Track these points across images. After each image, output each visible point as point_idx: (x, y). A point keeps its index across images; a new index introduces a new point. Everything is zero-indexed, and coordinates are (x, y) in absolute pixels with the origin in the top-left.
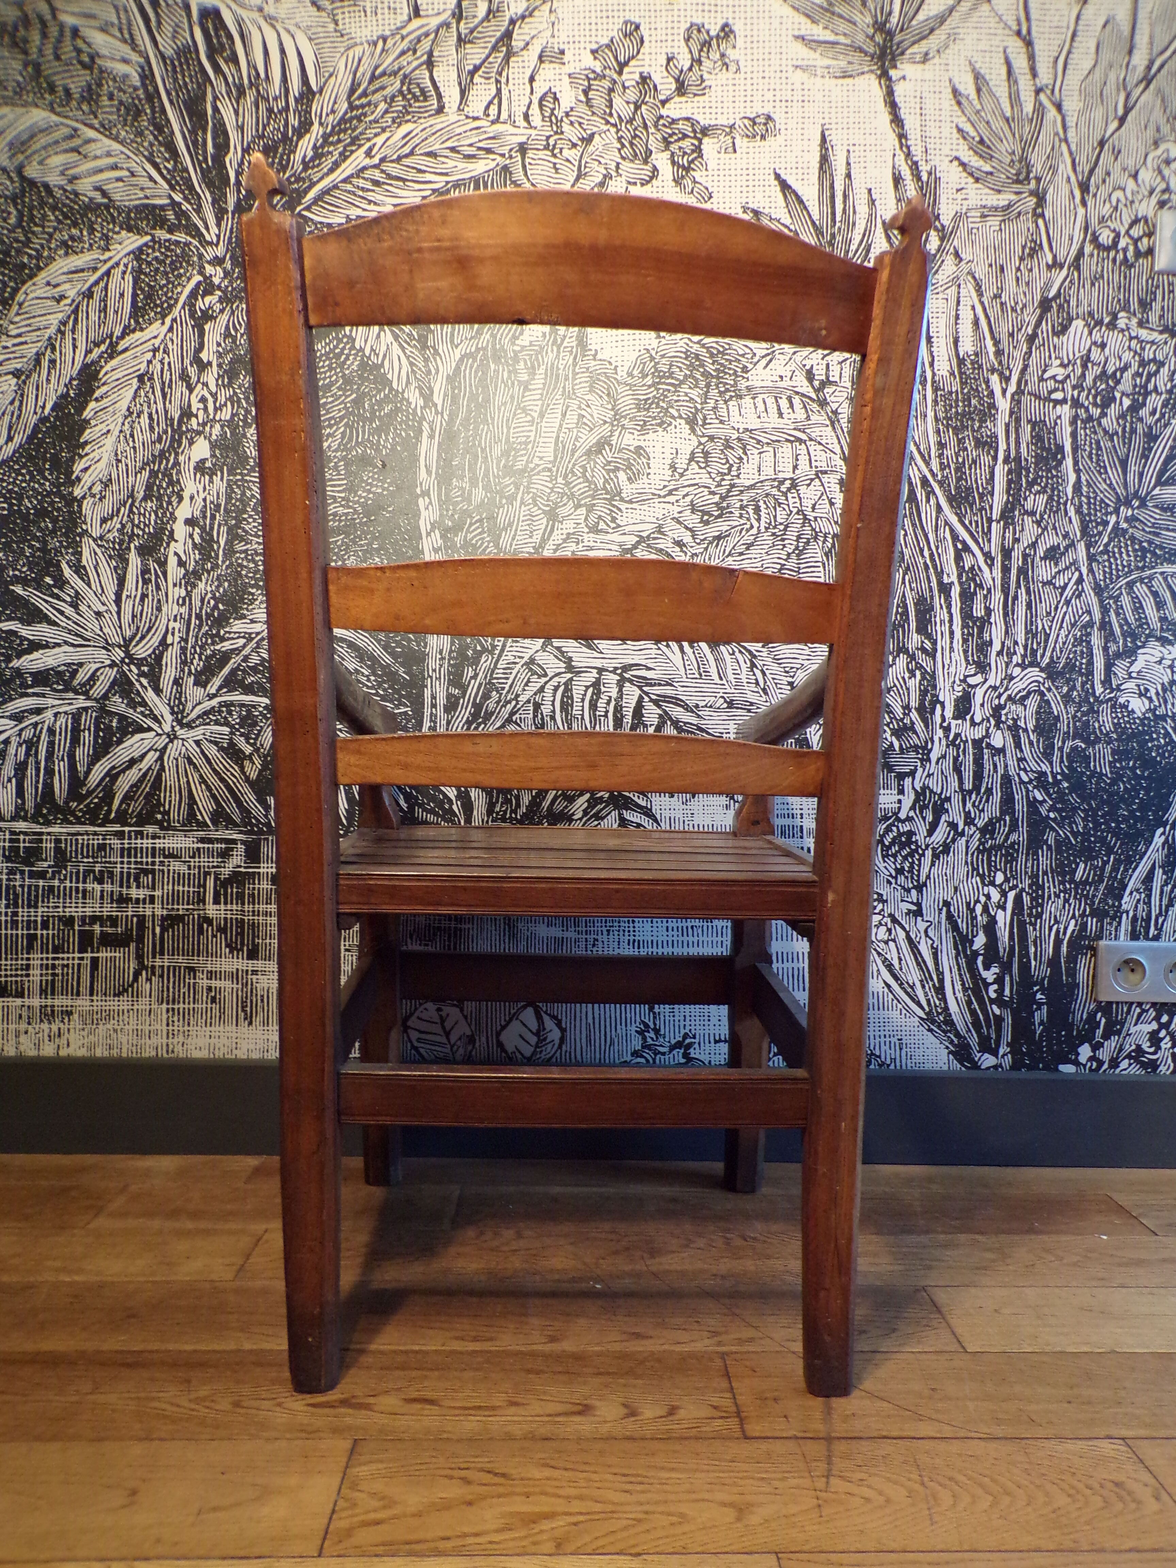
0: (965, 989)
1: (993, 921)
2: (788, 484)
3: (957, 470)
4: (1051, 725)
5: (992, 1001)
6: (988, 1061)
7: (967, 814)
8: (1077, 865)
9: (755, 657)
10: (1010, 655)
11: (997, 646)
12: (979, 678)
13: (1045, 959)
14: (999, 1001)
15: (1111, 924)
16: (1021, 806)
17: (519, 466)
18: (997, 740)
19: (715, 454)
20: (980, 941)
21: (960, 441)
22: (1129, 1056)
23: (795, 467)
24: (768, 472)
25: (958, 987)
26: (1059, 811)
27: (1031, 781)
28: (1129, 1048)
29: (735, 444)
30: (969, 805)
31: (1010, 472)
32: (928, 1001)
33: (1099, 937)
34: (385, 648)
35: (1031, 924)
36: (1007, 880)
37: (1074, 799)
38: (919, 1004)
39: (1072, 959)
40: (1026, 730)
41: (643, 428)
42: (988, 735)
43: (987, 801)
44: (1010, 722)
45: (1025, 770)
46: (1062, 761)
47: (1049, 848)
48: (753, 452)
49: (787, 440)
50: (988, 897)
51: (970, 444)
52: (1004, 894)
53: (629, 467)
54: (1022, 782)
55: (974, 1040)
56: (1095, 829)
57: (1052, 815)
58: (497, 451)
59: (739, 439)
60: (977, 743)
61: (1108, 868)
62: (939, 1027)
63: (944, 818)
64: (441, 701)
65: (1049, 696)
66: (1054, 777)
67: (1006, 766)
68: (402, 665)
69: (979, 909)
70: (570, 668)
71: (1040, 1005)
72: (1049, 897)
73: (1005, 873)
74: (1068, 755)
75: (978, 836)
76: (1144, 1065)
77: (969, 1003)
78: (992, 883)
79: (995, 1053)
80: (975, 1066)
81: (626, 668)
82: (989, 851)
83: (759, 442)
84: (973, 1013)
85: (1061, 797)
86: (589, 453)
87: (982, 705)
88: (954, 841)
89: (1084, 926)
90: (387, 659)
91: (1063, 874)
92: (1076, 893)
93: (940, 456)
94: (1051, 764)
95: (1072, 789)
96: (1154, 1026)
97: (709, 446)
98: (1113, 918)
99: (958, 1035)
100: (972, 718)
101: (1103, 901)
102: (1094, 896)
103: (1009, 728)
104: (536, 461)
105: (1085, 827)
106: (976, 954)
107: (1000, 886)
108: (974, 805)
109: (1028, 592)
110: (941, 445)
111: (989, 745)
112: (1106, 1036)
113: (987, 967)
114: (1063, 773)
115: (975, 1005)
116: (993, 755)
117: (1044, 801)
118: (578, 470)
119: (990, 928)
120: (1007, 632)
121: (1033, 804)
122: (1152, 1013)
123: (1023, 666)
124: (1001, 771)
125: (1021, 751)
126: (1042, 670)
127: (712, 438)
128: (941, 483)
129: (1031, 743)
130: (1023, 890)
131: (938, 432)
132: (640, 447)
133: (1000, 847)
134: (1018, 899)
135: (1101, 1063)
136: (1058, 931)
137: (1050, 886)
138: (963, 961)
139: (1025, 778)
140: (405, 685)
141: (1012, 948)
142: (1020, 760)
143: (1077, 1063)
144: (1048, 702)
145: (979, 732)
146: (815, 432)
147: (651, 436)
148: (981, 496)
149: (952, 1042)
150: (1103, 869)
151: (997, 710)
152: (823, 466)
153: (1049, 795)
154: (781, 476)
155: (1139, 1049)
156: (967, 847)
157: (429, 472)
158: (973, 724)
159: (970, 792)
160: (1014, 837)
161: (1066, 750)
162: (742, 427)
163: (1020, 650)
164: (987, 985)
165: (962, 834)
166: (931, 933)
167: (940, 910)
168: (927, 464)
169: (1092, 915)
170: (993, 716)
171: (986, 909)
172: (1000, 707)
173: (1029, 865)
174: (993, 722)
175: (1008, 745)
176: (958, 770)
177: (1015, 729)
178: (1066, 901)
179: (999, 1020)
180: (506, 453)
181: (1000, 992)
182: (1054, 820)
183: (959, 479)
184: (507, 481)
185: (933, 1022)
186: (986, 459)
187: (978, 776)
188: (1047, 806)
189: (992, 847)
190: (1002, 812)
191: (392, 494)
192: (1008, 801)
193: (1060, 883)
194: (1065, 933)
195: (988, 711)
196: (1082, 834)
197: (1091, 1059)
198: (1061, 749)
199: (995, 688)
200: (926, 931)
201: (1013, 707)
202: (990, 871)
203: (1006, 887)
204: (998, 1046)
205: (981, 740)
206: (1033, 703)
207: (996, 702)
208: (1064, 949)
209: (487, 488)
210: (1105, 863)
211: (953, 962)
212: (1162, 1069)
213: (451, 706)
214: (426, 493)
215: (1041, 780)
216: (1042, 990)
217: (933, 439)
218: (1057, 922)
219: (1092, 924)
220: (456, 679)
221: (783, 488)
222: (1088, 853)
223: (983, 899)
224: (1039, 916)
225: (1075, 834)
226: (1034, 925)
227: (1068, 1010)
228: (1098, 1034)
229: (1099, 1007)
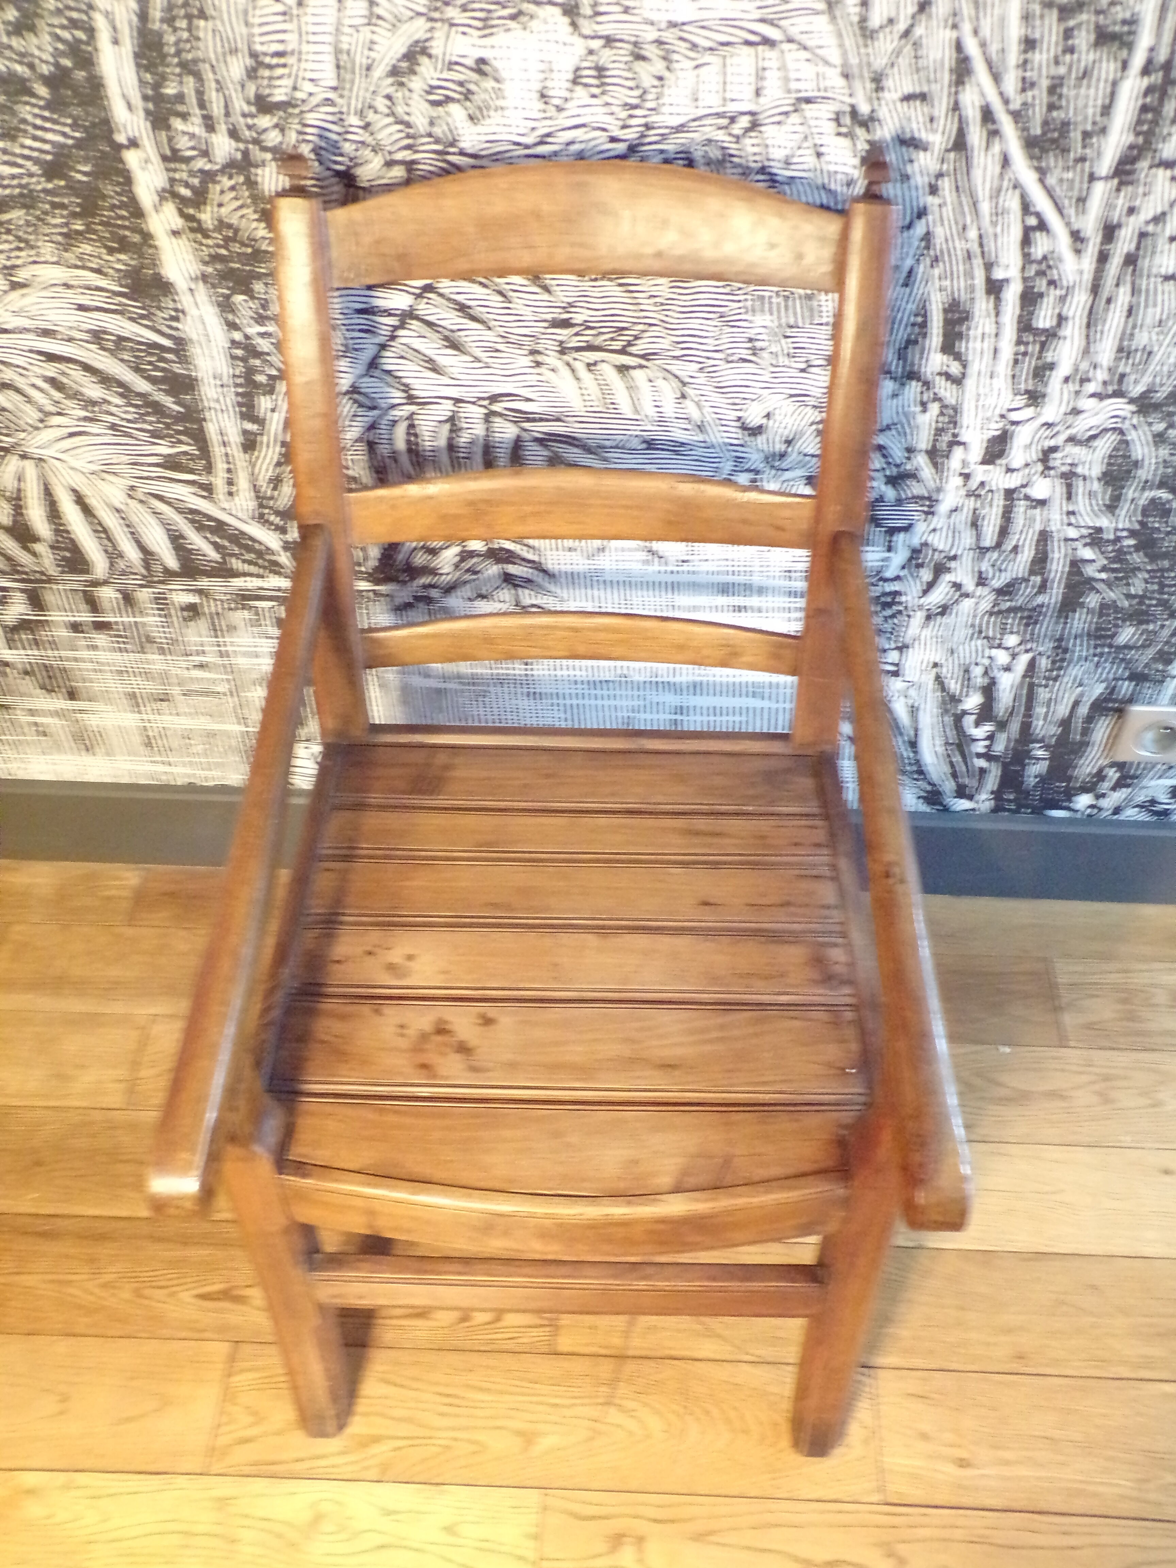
0: (947, 744)
1: (993, 683)
2: (744, 122)
3: (1052, 90)
4: (1128, 472)
5: (977, 755)
6: (963, 804)
7: (981, 576)
9: (684, 384)
10: (1084, 380)
11: (1064, 369)
12: (1029, 412)
13: (1057, 718)
14: (988, 756)
15: (1152, 688)
16: (1058, 566)
17: (279, 95)
18: (1041, 488)
19: (617, 71)
20: (973, 701)
21: (1068, 34)
22: (1139, 806)
23: (758, 93)
24: (711, 101)
25: (939, 742)
26: (1113, 572)
27: (1081, 538)
28: (1141, 798)
29: (651, 51)
30: (986, 566)
31: (1149, 91)
33: (1132, 700)
34: (137, 370)
35: (1046, 686)
36: (1023, 642)
37: (1137, 558)
39: (1090, 719)
40: (1087, 478)
41: (486, 25)
42: (1027, 484)
43: (1013, 559)
44: (1065, 469)
45: (1076, 526)
46: (1132, 514)
47: (1090, 611)
48: (683, 64)
49: (748, 43)
50: (993, 660)
51: (1083, 39)
52: (1014, 656)
53: (468, 95)
54: (1068, 539)
55: (949, 786)
56: (1160, 592)
57: (1102, 576)
58: (236, 68)
59: (659, 42)
60: (1010, 494)
63: (946, 578)
64: (235, 438)
65: (1132, 436)
66: (1116, 532)
67: (1048, 520)
68: (168, 392)
69: (977, 671)
70: (411, 399)
71: (1037, 761)
72: (1078, 661)
73: (1022, 637)
74: (1145, 509)
75: (992, 596)
76: (1154, 814)
77: (950, 756)
78: (1002, 646)
79: (972, 798)
80: (946, 809)
81: (494, 398)
82: (1005, 613)
83: (694, 46)
84: (953, 766)
85: (1120, 556)
86: (394, 72)
87: (1027, 447)
88: (957, 602)
89: (1115, 690)
90: (143, 386)
91: (1103, 638)
92: (1116, 657)
93: (1024, 65)
94: (1116, 517)
95: (1137, 548)
97: (606, 57)
98: (1157, 683)
99: (929, 783)
100: (1008, 465)
101: (1151, 665)
102: (1138, 660)
103: (1062, 476)
104: (308, 87)
105: (1146, 589)
106: (964, 713)
107: (1012, 649)
108: (993, 564)
109: (1135, 291)
110: (1029, 44)
111: (1026, 497)
112: (1114, 788)
113: (977, 724)
114: (1131, 531)
115: (956, 757)
116: (1030, 508)
117: (1096, 560)
118: (381, 104)
119: (989, 690)
120: (1086, 351)
121: (1076, 565)
123: (1099, 396)
124: (1039, 526)
125: (1075, 502)
126: (1132, 401)
127: (609, 41)
128: (1016, 116)
129: (1092, 494)
130: (1042, 653)
131: (1027, 17)
132: (482, 61)
133: (1021, 609)
134: (1032, 665)
135: (1100, 810)
136: (1079, 695)
137: (1080, 649)
138: (948, 719)
139: (1074, 535)
140: (179, 418)
141: (1014, 709)
142: (1070, 514)
143: (1070, 809)
144: (1130, 444)
145: (1013, 481)
146: (796, 26)
147: (500, 38)
148: (1086, 135)
149: (921, 789)
151: (1047, 454)
152: (808, 89)
153: (1103, 553)
154: (733, 107)
155: (1153, 801)
156: (976, 609)
157: (130, 107)
158: (1009, 470)
159: (990, 550)
160: (1040, 599)
161: (1143, 501)
162: (662, 18)
163: (1101, 375)
164: (973, 741)
165: (971, 595)
167: (927, 672)
168: (997, 78)
169: (1130, 679)
170: (1041, 461)
171: (987, 671)
172: (1054, 449)
173: (1058, 628)
174: (1038, 468)
175: (1056, 496)
176: (975, 524)
177: (1069, 477)
178: (1100, 664)
179: (982, 771)
180: (252, 73)
181: (990, 748)
182: (1105, 582)
183: (1051, 107)
184: (265, 121)
186: (1108, 68)
187: (1004, 532)
188: (1097, 566)
189: (1010, 610)
190: (1032, 572)
191: (80, 144)
192: (1040, 561)
193: (1096, 647)
194: (1088, 696)
195: (1034, 454)
196: (1140, 598)
197: (1090, 807)
198: (1135, 501)
199: (1049, 425)
200: (903, 692)
201: (1075, 449)
202: (1002, 633)
203: (1019, 650)
204: (978, 791)
205: (1016, 491)
206: (1105, 445)
207: (1051, 442)
208: (1084, 711)
209: (234, 134)
211: (936, 721)
213: (250, 444)
214: (133, 143)
215: (1095, 538)
216: (1046, 747)
217: (1015, 31)
218: (1082, 684)
219: (1126, 688)
220: (248, 412)
221: (737, 129)
222: (1139, 617)
223: (985, 662)
224: (1060, 678)
226: (1049, 687)
227: (1072, 766)
228: (1105, 786)
229: (1113, 765)
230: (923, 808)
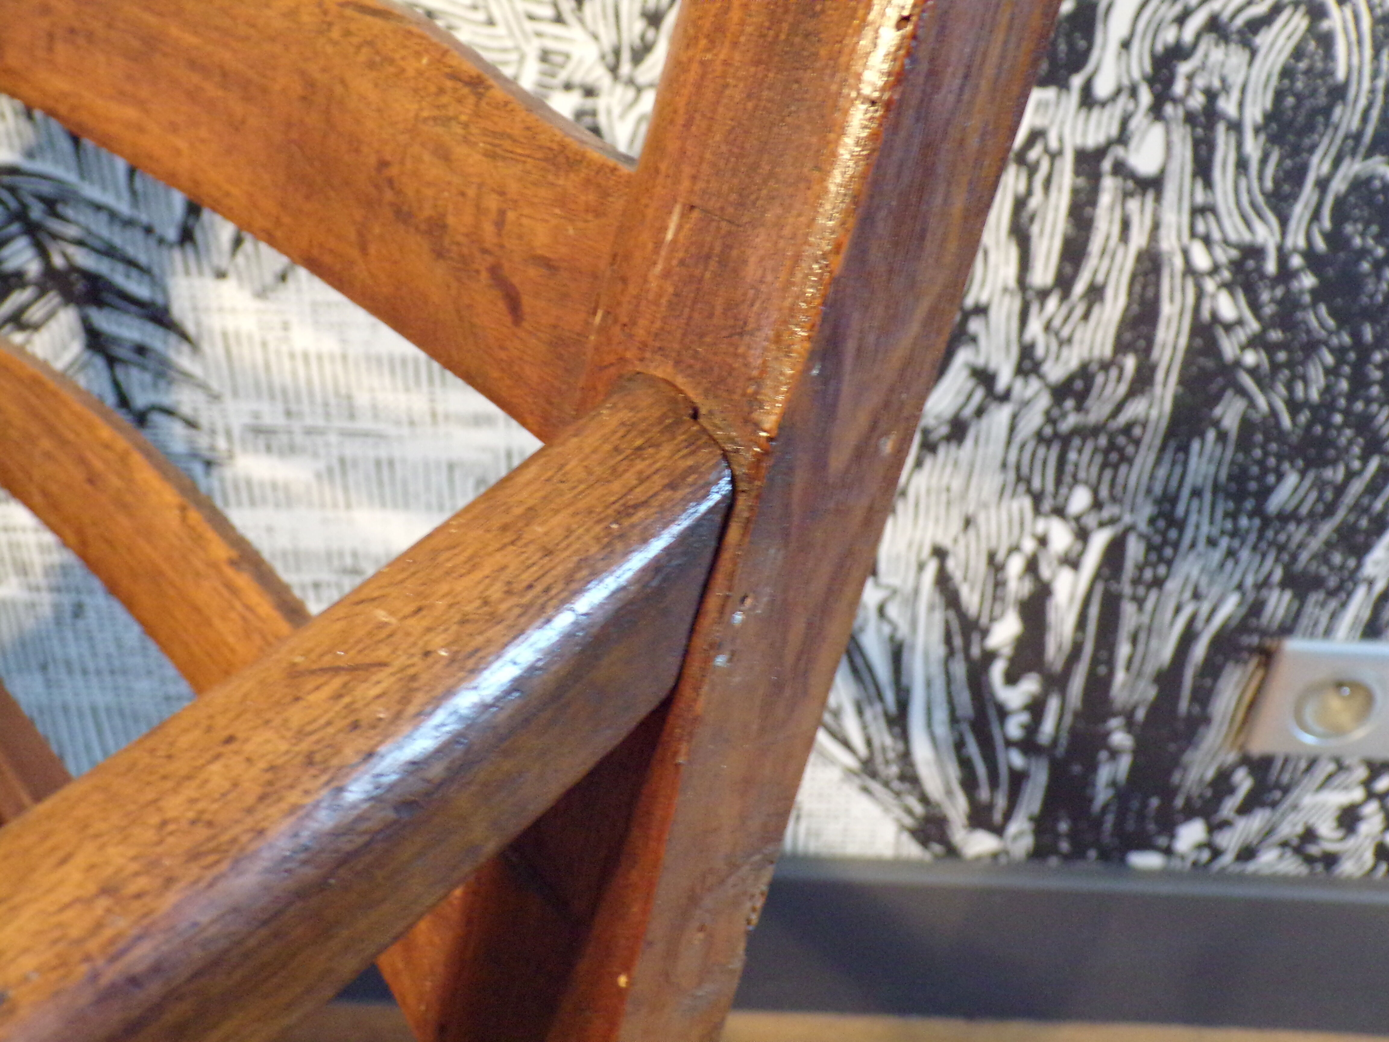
0: (954, 720)
1: (1044, 591)
4: (1315, 112)
5: (1009, 743)
6: (982, 844)
7: (1027, 351)
8: (1280, 477)
13: (1150, 669)
14: (1027, 744)
15: (1323, 605)
20: (1005, 631)
22: (1284, 844)
25: (941, 715)
26: (1271, 349)
27: (1215, 270)
28: (1289, 828)
30: (1035, 328)
32: (869, 743)
33: (1286, 630)
35: (1134, 598)
36: (1097, 505)
37: (1319, 318)
38: (846, 744)
39: (1210, 669)
40: (1236, 127)
42: (1123, 138)
43: (1086, 316)
44: (1197, 101)
45: (1207, 241)
46: (1316, 216)
47: (1222, 437)
50: (1043, 541)
52: (1083, 535)
54: (1189, 270)
55: (957, 807)
56: (1352, 397)
57: (1250, 358)
60: (1086, 161)
61: (1357, 487)
62: (886, 784)
63: (963, 356)
66: (1283, 258)
67: (1156, 226)
69: (1015, 566)
71: (1114, 754)
72: (1193, 545)
73: (1095, 492)
74: (1340, 203)
75: (1044, 401)
76: (1309, 860)
77: (959, 746)
78: (1059, 512)
79: (998, 831)
80: (952, 852)
82: (1065, 441)
84: (965, 764)
85: (1287, 313)
87: (1126, 45)
88: (980, 412)
89: (1256, 608)
91: (1239, 496)
92: (1261, 537)
94: (1284, 222)
95: (1320, 295)
96: (1358, 794)
98: (1332, 593)
99: (924, 799)
100: (1087, 90)
101: (1323, 557)
102: (1301, 546)
103: (1190, 118)
105: (1327, 390)
106: (989, 657)
107: (1077, 519)
108: (1047, 327)
111: (1120, 169)
112: (1245, 809)
113: (1011, 679)
114: (1310, 255)
115: (973, 749)
116: (1127, 195)
117: (1240, 322)
119: (1035, 607)
122: (1361, 773)
124: (1138, 239)
125: (1208, 184)
129: (1242, 165)
130: (1130, 528)
133: (1095, 431)
134: (1115, 548)
135: (1216, 853)
136: (1192, 619)
138: (959, 669)
139: (1201, 260)
141: (1077, 649)
142: (1198, 211)
143: (1168, 851)
144: (1326, 41)
149: (909, 811)
150: (1340, 490)
153: (1255, 306)
155: (1309, 835)
156: (1012, 428)
158: (1088, 101)
159: (1043, 295)
160: (1136, 408)
161: (1338, 185)
164: (1003, 713)
165: (1005, 397)
166: (893, 611)
167: (921, 567)
169: (1284, 585)
170: (1151, 81)
171: (1032, 566)
172: (1177, 53)
173: (1162, 472)
174: (1146, 97)
175: (1174, 168)
178: (1231, 553)
179: (1019, 775)
181: (1032, 728)
182: (1253, 372)
185: (874, 775)
187: (1074, 251)
188: (1241, 335)
189: (1077, 431)
190: (1121, 347)
193: (1226, 515)
194: (1209, 619)
195: (1139, 64)
196: (1314, 409)
197: (1200, 847)
198: (1323, 185)
200: (881, 611)
201: (1217, 54)
202: (1058, 481)
203: (1091, 521)
204: (1008, 816)
205: (1100, 152)
206: (1277, 45)
207: (1169, 35)
208: (1199, 651)
210: (1351, 475)
211: (937, 671)
212: (1348, 868)
215: (1244, 268)
216: (1130, 726)
218: (1196, 596)
222: (1312, 452)
223: (1029, 545)
224: (1158, 583)
225: (1294, 407)
226: (1140, 602)
227: (1175, 762)
228: (1229, 806)
229: (1246, 760)
230: (913, 850)
